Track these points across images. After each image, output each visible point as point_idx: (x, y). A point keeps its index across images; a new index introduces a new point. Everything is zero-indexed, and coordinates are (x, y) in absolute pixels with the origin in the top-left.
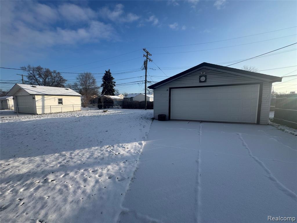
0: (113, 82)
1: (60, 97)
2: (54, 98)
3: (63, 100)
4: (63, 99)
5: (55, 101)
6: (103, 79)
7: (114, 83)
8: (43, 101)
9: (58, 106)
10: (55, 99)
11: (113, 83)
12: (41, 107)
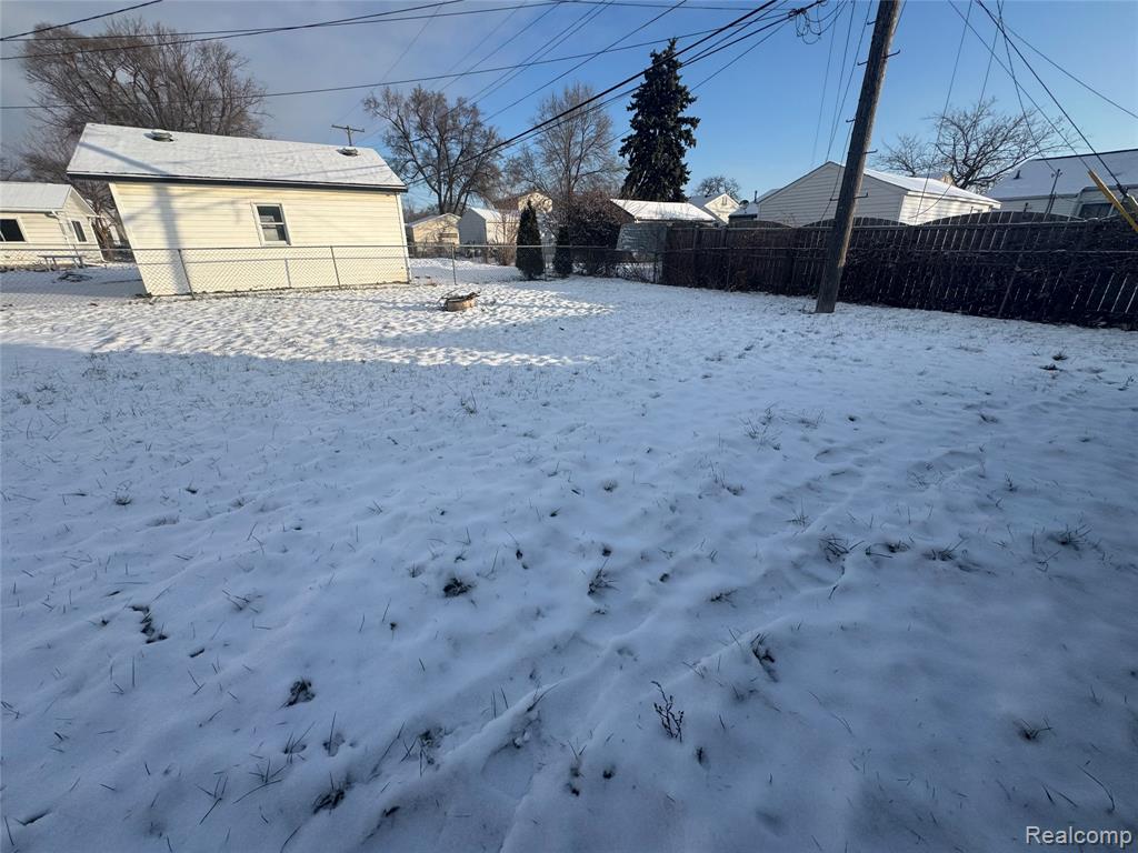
0: (685, 121)
1: (270, 198)
2: (233, 203)
3: (287, 219)
4: (284, 207)
5: (238, 221)
6: (634, 107)
7: (689, 126)
8: (169, 219)
9: (261, 254)
10: (240, 206)
11: (684, 127)
12: (164, 257)
